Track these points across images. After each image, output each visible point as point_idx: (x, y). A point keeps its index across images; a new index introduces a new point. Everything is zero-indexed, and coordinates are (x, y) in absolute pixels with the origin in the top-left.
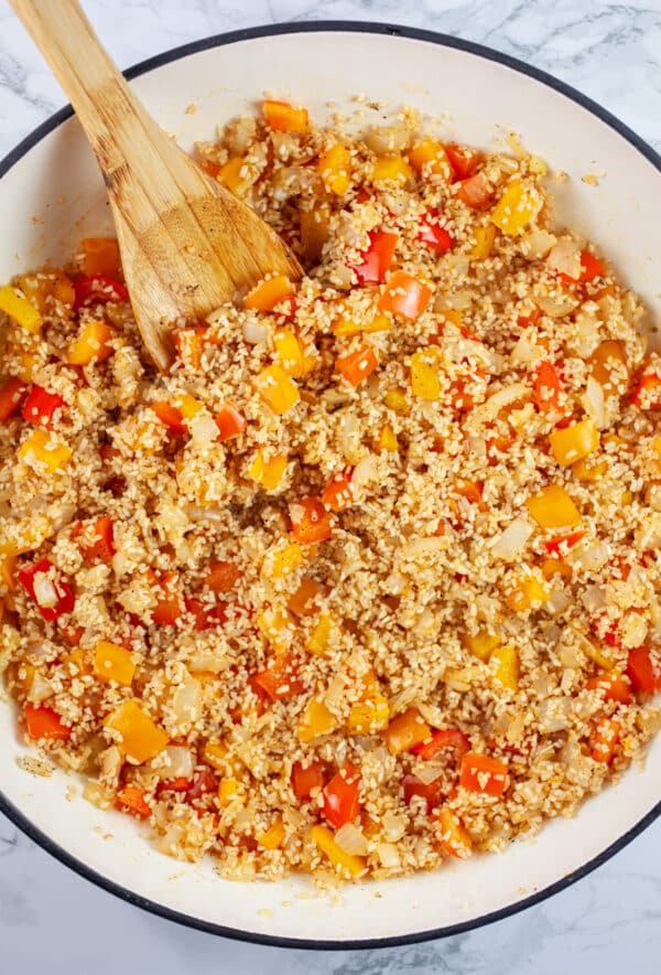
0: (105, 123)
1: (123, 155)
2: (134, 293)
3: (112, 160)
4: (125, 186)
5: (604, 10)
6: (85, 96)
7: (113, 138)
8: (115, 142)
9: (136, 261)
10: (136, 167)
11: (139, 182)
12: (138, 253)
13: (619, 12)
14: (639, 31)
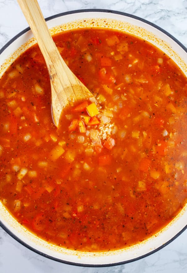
0: (52, 61)
5: (159, 11)
6: (47, 53)
7: (53, 66)
10: (59, 74)
11: (59, 79)
14: (169, 16)
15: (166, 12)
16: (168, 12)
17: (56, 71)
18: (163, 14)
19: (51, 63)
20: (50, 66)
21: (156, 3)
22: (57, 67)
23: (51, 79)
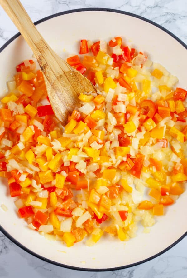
0: (40, 52)
1: (46, 61)
2: (51, 100)
3: (43, 62)
4: (46, 69)
5: (164, 14)
6: (34, 45)
7: (42, 56)
8: (43, 57)
9: (51, 91)
10: (49, 63)
11: (50, 68)
12: (51, 88)
13: (169, 15)
14: (175, 19)
16: (173, 15)
18: (169, 17)
21: (161, 6)
22: (46, 57)
23: (43, 70)
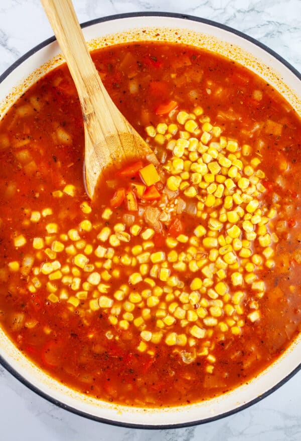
0: (88, 92)
6: (81, 79)
7: (90, 99)
8: (91, 102)
11: (98, 121)
13: (272, 24)
14: (280, 32)
15: (276, 25)
16: (278, 25)
17: (94, 108)
18: (271, 27)
19: (87, 94)
20: (84, 99)
21: (259, 11)
22: (95, 101)
23: (86, 120)
